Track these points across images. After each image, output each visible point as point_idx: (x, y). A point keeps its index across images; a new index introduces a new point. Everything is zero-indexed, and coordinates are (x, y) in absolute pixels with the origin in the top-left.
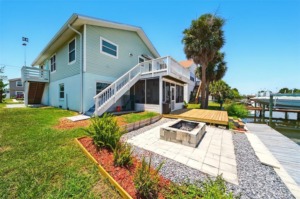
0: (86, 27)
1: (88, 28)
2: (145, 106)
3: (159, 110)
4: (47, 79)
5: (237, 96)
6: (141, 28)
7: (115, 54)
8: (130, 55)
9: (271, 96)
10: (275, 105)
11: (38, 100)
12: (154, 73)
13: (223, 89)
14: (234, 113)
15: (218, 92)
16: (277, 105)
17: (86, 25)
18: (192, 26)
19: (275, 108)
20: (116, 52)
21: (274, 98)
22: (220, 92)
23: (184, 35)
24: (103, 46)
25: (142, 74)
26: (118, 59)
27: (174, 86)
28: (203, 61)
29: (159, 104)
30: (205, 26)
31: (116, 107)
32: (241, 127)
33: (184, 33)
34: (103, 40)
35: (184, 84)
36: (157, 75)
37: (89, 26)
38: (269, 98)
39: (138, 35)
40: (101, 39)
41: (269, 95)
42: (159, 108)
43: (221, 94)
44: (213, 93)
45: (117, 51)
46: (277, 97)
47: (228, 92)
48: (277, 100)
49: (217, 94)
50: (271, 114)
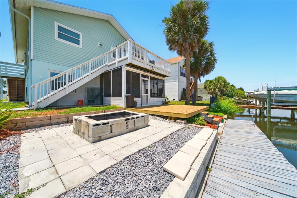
0: (34, 9)
1: (36, 10)
2: (111, 99)
3: (122, 104)
4: (23, 75)
5: (242, 95)
6: (112, 15)
7: (78, 43)
8: (99, 45)
9: (269, 91)
10: (274, 101)
11: (21, 97)
12: (118, 62)
13: (221, 86)
14: (219, 110)
15: (215, 89)
16: (276, 101)
17: (34, 7)
18: (171, 12)
19: (274, 104)
20: (79, 40)
21: (272, 92)
22: (217, 90)
23: (164, 24)
24: (59, 33)
25: (109, 64)
26: (82, 48)
27: (149, 78)
28: (185, 52)
29: (121, 97)
30: (184, 10)
31: (77, 100)
32: (214, 123)
33: (164, 21)
34: (58, 26)
35: (165, 78)
36: (120, 64)
37: (39, 9)
38: (266, 93)
39: (111, 24)
40: (56, 24)
41: (266, 89)
42: (122, 101)
43: (218, 92)
44: (210, 91)
45: (81, 40)
46: (276, 92)
47: (226, 89)
48: (277, 95)
49: (214, 92)
50: (269, 112)
